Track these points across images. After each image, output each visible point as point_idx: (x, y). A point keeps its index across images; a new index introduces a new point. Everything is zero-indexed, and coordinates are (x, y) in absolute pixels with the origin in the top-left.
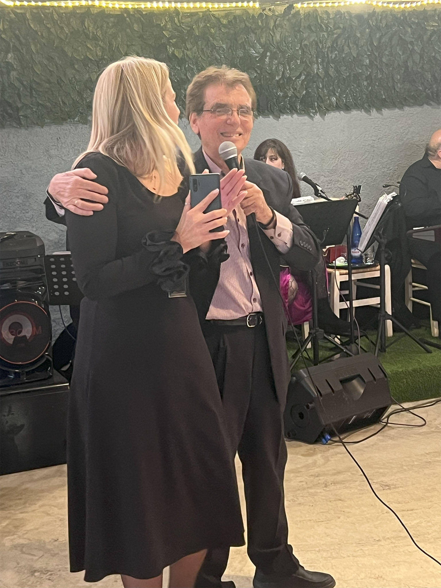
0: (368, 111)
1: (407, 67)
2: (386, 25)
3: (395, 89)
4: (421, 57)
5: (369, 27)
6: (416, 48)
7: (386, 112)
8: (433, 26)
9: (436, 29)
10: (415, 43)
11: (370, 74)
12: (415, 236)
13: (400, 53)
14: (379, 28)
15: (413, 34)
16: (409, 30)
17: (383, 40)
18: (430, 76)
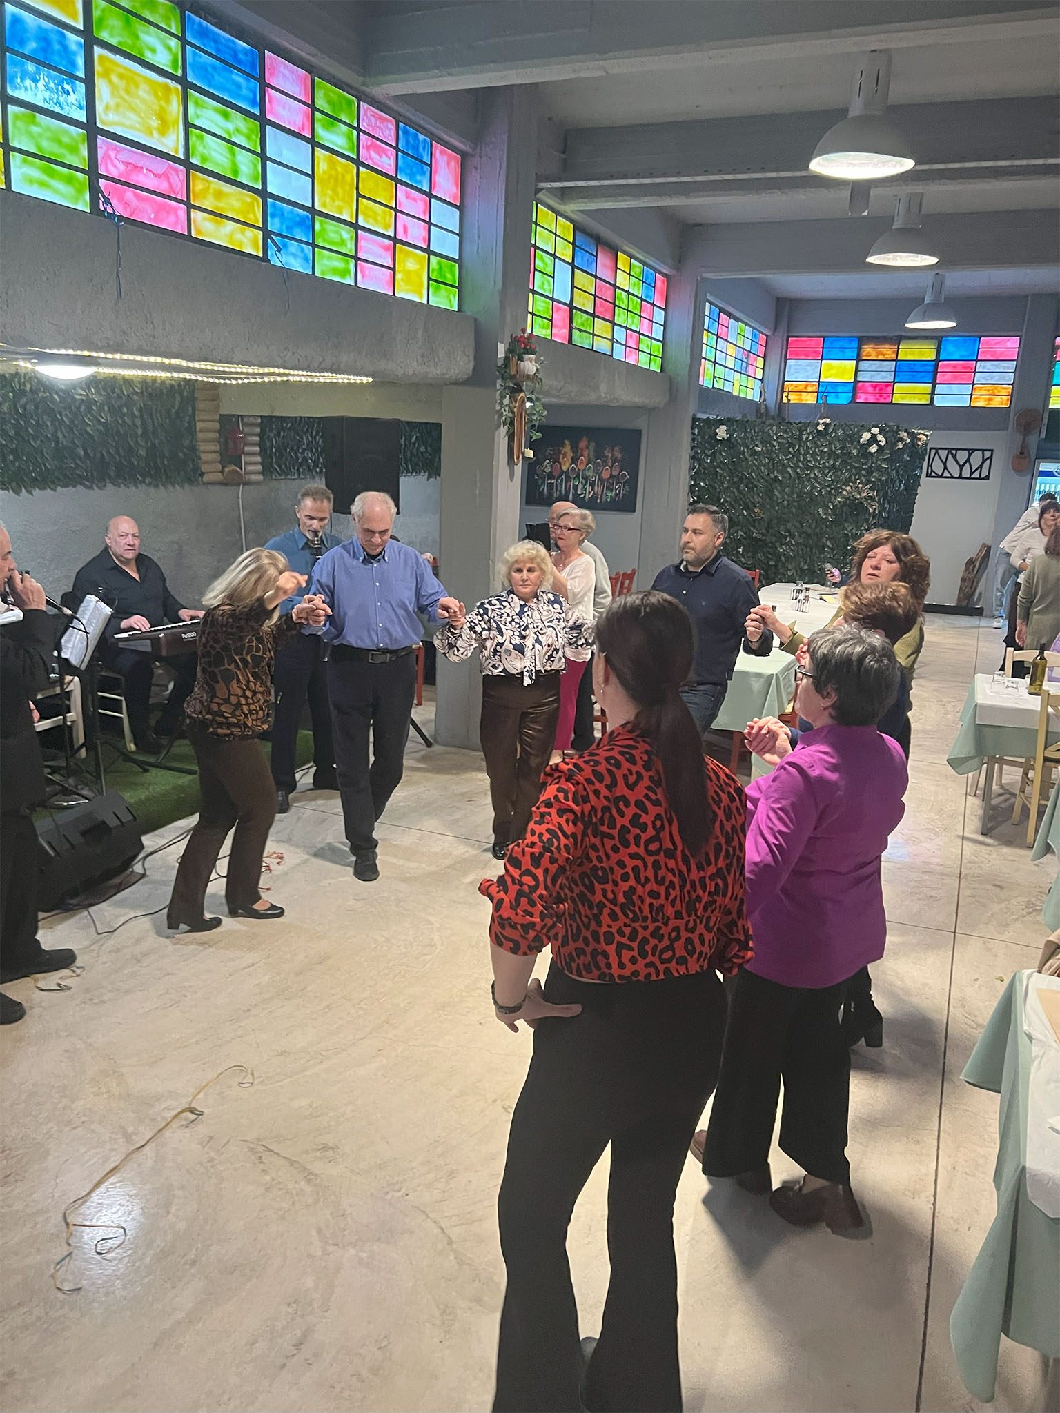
0: (17, 493)
1: (57, 442)
2: (31, 390)
3: (45, 465)
4: (71, 430)
5: (13, 391)
6: (65, 419)
7: (36, 492)
8: (81, 395)
9: (84, 399)
10: (64, 413)
11: (16, 448)
12: (121, 645)
13: (49, 424)
14: (23, 392)
15: (61, 402)
16: (56, 397)
17: (28, 407)
18: (82, 453)
